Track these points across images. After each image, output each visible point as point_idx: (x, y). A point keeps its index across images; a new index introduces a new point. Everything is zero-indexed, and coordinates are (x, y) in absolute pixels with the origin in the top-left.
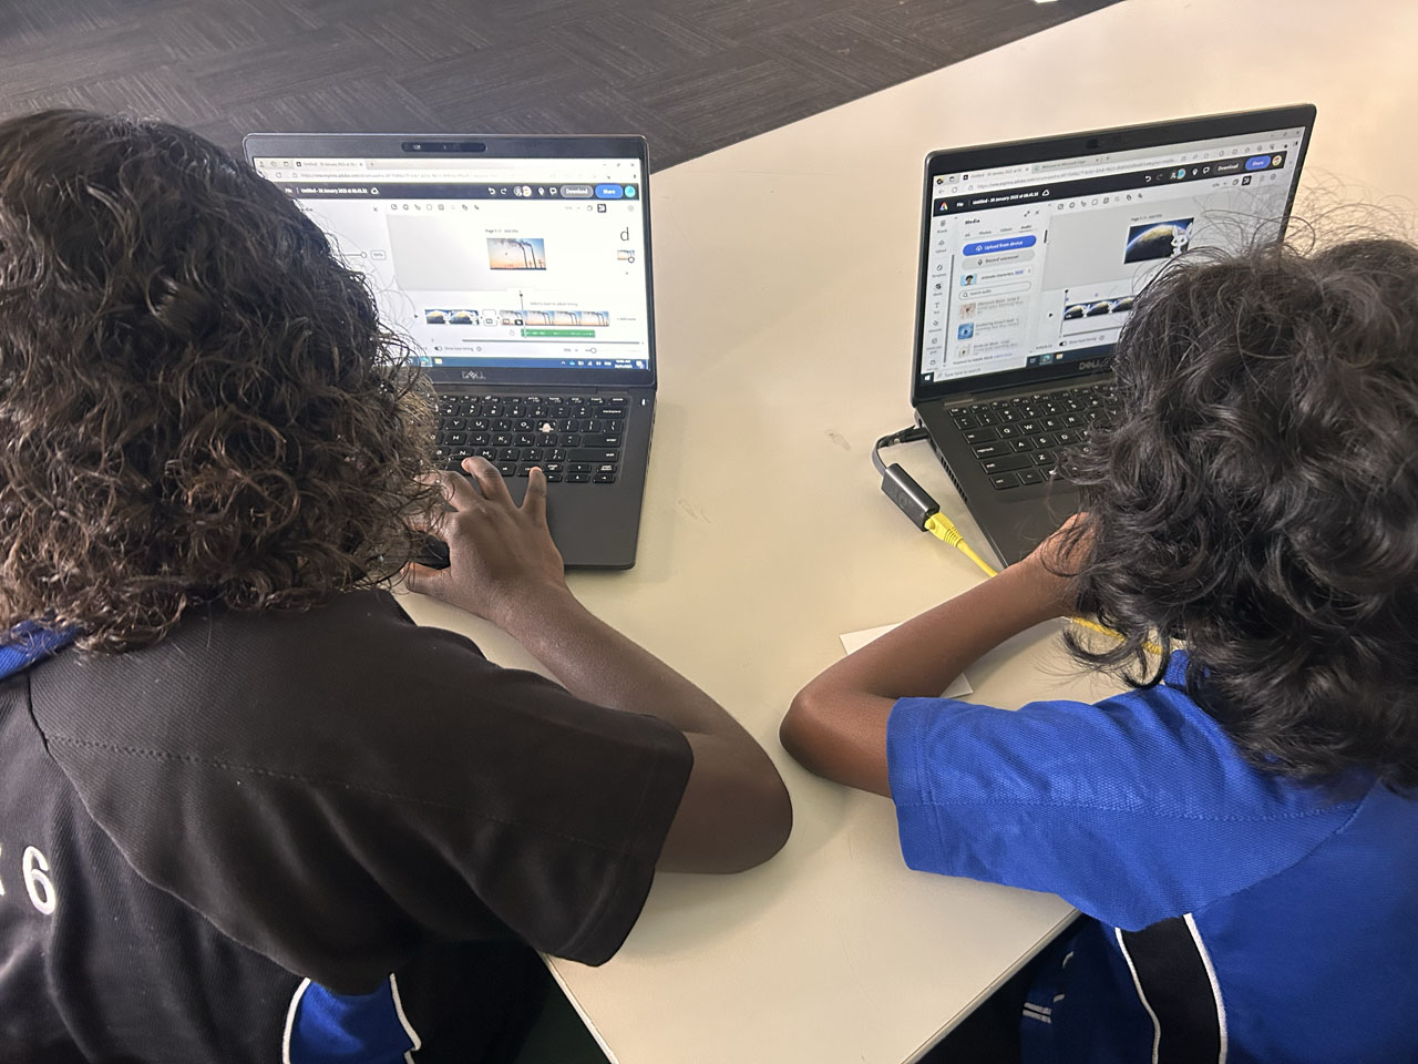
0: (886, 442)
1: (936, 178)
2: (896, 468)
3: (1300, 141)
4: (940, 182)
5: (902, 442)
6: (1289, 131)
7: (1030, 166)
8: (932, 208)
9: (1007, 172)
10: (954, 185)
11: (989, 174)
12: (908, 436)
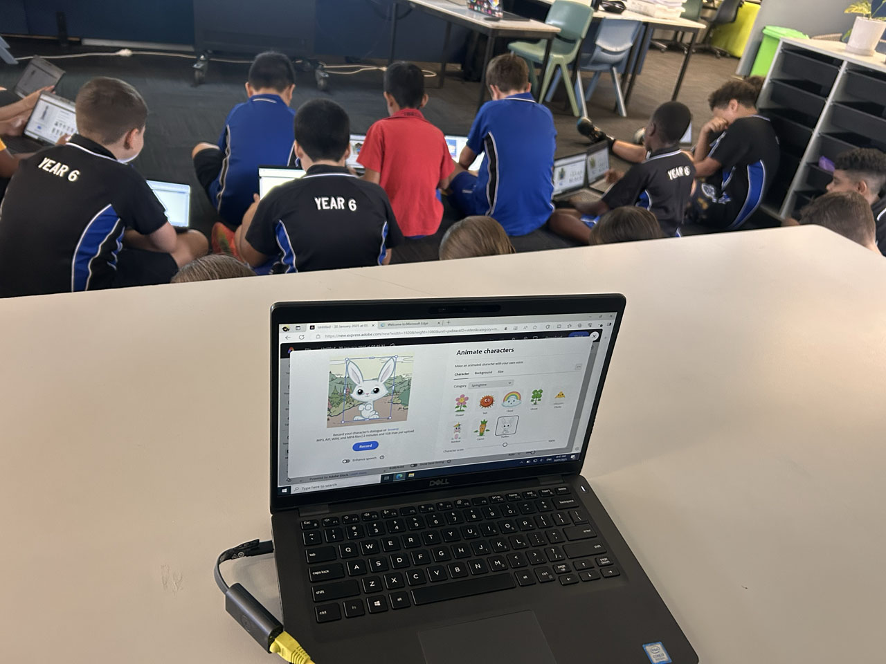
0: (229, 555)
1: (281, 326)
2: (238, 588)
3: (613, 322)
4: (286, 330)
5: (247, 555)
6: (604, 314)
7: (376, 323)
8: (280, 352)
9: (353, 326)
10: (301, 334)
11: (336, 327)
12: (253, 549)
